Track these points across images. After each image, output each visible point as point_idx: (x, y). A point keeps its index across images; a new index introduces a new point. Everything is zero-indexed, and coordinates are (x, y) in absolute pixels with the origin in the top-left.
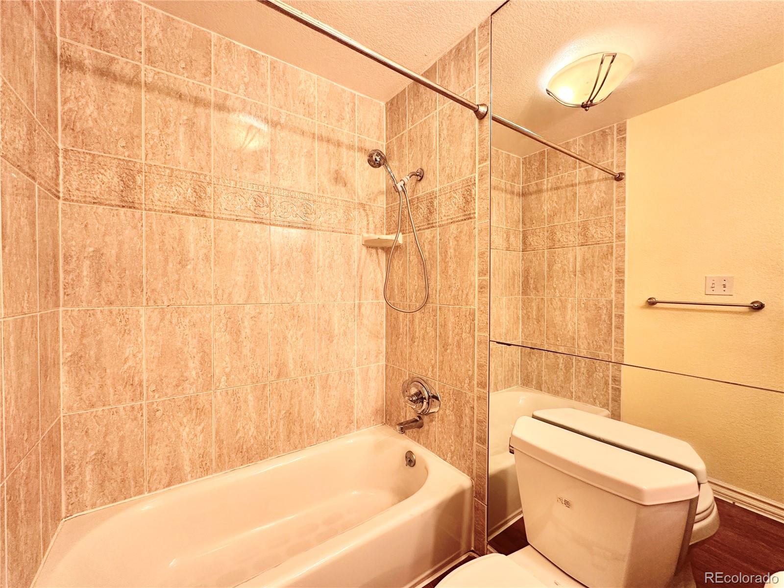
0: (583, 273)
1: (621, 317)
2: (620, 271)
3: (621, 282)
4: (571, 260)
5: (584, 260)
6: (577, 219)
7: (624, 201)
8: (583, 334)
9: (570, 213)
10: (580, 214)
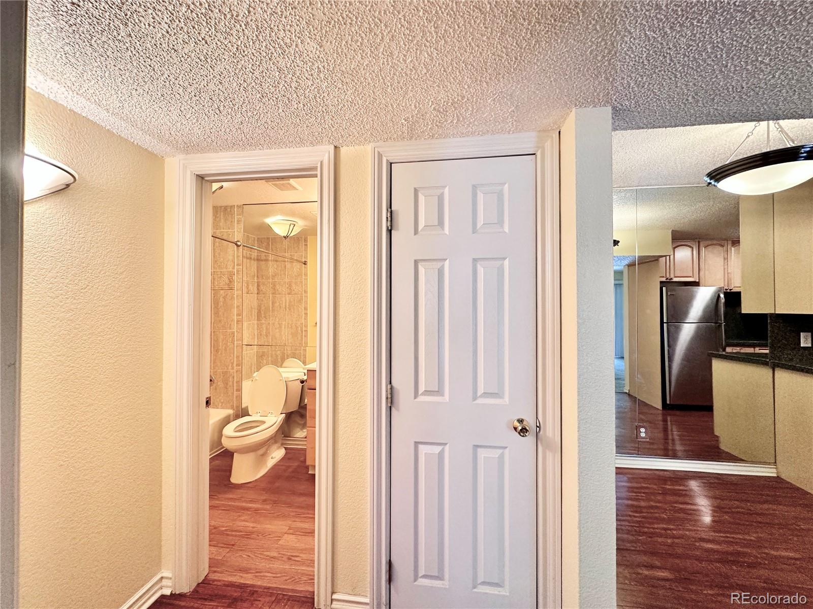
0: (290, 310)
1: (306, 331)
2: (306, 309)
3: (306, 314)
4: (284, 302)
5: (290, 301)
6: (287, 280)
7: (307, 275)
8: (290, 341)
9: (283, 276)
10: (288, 278)
